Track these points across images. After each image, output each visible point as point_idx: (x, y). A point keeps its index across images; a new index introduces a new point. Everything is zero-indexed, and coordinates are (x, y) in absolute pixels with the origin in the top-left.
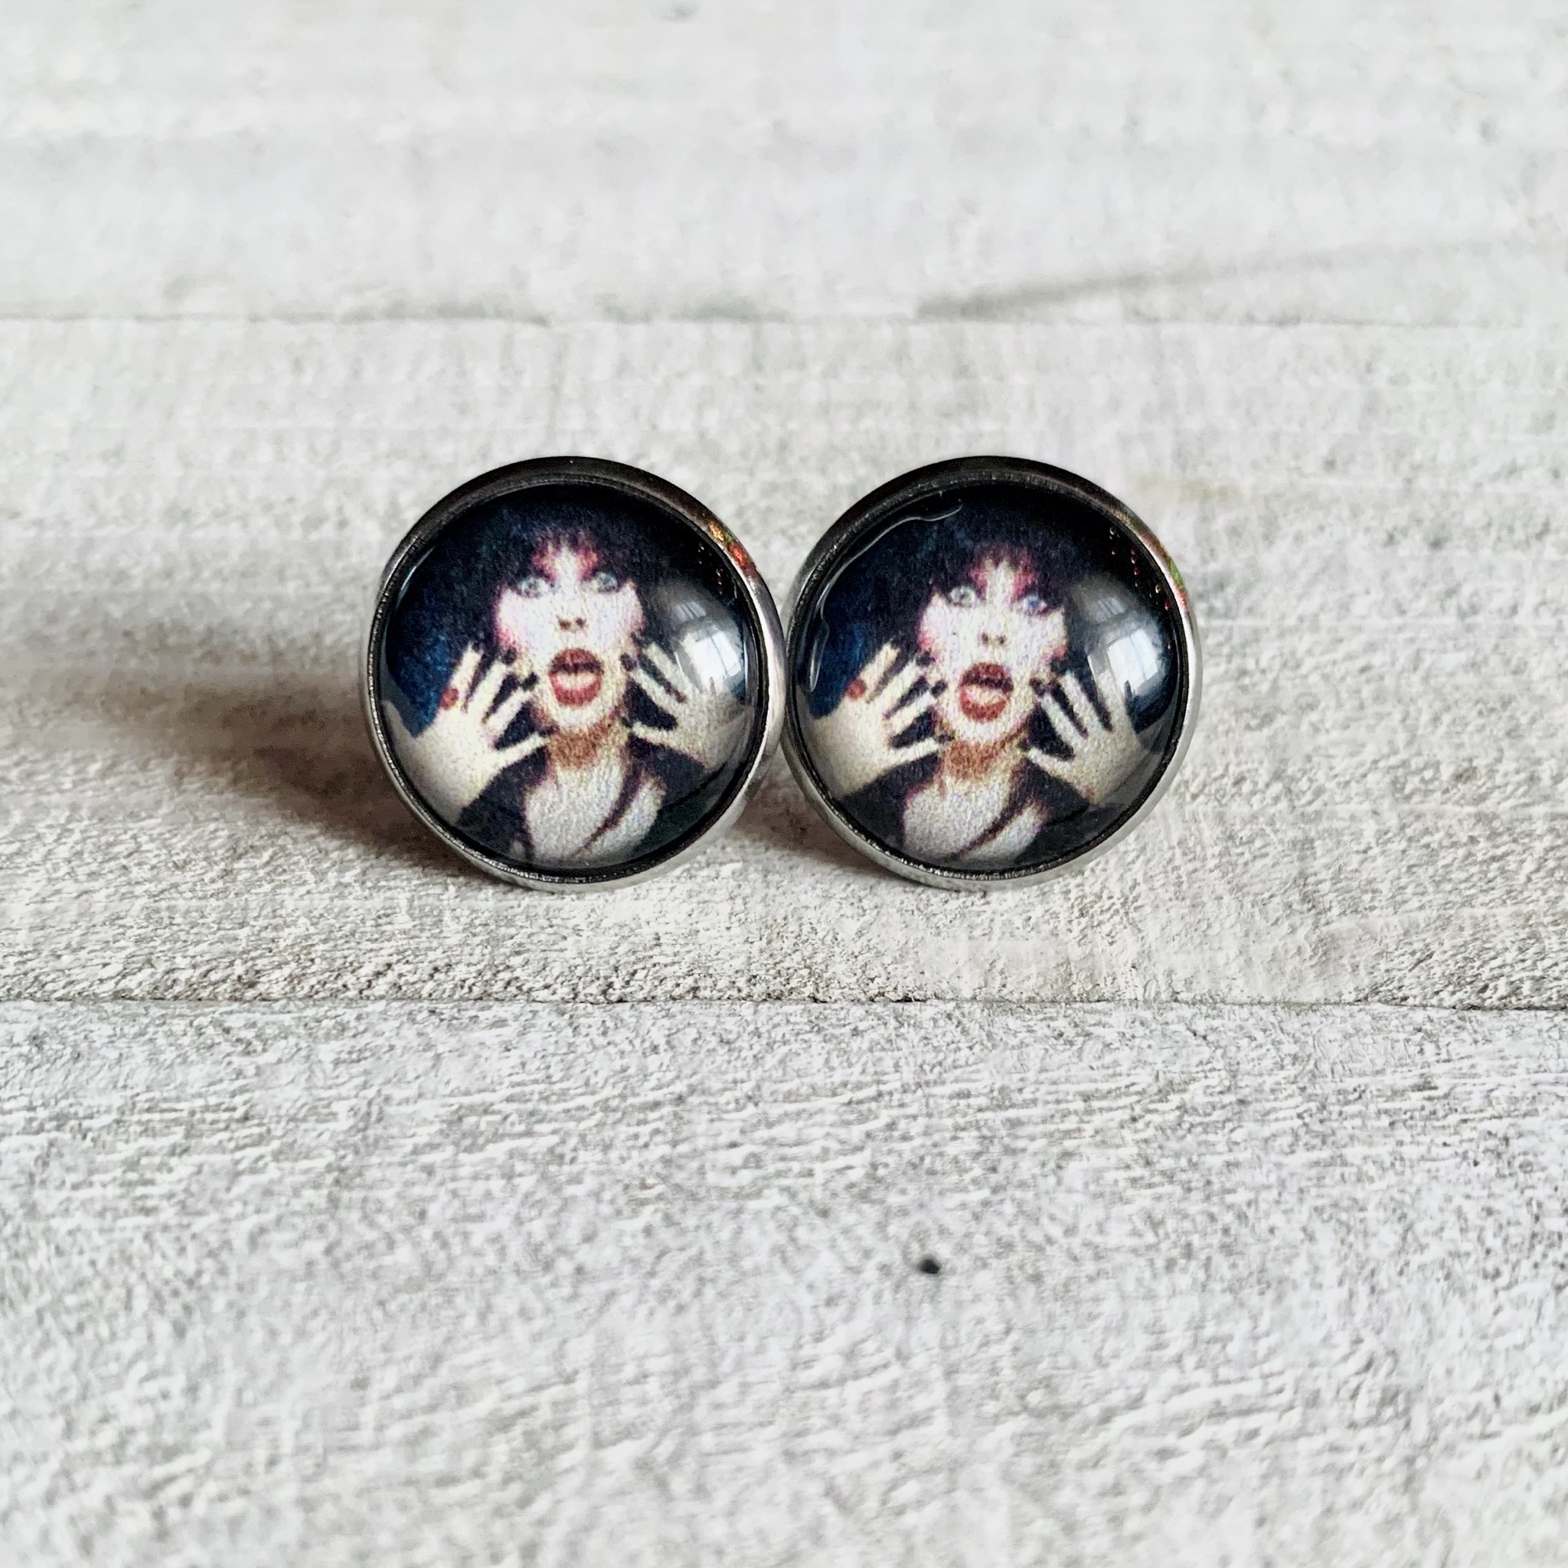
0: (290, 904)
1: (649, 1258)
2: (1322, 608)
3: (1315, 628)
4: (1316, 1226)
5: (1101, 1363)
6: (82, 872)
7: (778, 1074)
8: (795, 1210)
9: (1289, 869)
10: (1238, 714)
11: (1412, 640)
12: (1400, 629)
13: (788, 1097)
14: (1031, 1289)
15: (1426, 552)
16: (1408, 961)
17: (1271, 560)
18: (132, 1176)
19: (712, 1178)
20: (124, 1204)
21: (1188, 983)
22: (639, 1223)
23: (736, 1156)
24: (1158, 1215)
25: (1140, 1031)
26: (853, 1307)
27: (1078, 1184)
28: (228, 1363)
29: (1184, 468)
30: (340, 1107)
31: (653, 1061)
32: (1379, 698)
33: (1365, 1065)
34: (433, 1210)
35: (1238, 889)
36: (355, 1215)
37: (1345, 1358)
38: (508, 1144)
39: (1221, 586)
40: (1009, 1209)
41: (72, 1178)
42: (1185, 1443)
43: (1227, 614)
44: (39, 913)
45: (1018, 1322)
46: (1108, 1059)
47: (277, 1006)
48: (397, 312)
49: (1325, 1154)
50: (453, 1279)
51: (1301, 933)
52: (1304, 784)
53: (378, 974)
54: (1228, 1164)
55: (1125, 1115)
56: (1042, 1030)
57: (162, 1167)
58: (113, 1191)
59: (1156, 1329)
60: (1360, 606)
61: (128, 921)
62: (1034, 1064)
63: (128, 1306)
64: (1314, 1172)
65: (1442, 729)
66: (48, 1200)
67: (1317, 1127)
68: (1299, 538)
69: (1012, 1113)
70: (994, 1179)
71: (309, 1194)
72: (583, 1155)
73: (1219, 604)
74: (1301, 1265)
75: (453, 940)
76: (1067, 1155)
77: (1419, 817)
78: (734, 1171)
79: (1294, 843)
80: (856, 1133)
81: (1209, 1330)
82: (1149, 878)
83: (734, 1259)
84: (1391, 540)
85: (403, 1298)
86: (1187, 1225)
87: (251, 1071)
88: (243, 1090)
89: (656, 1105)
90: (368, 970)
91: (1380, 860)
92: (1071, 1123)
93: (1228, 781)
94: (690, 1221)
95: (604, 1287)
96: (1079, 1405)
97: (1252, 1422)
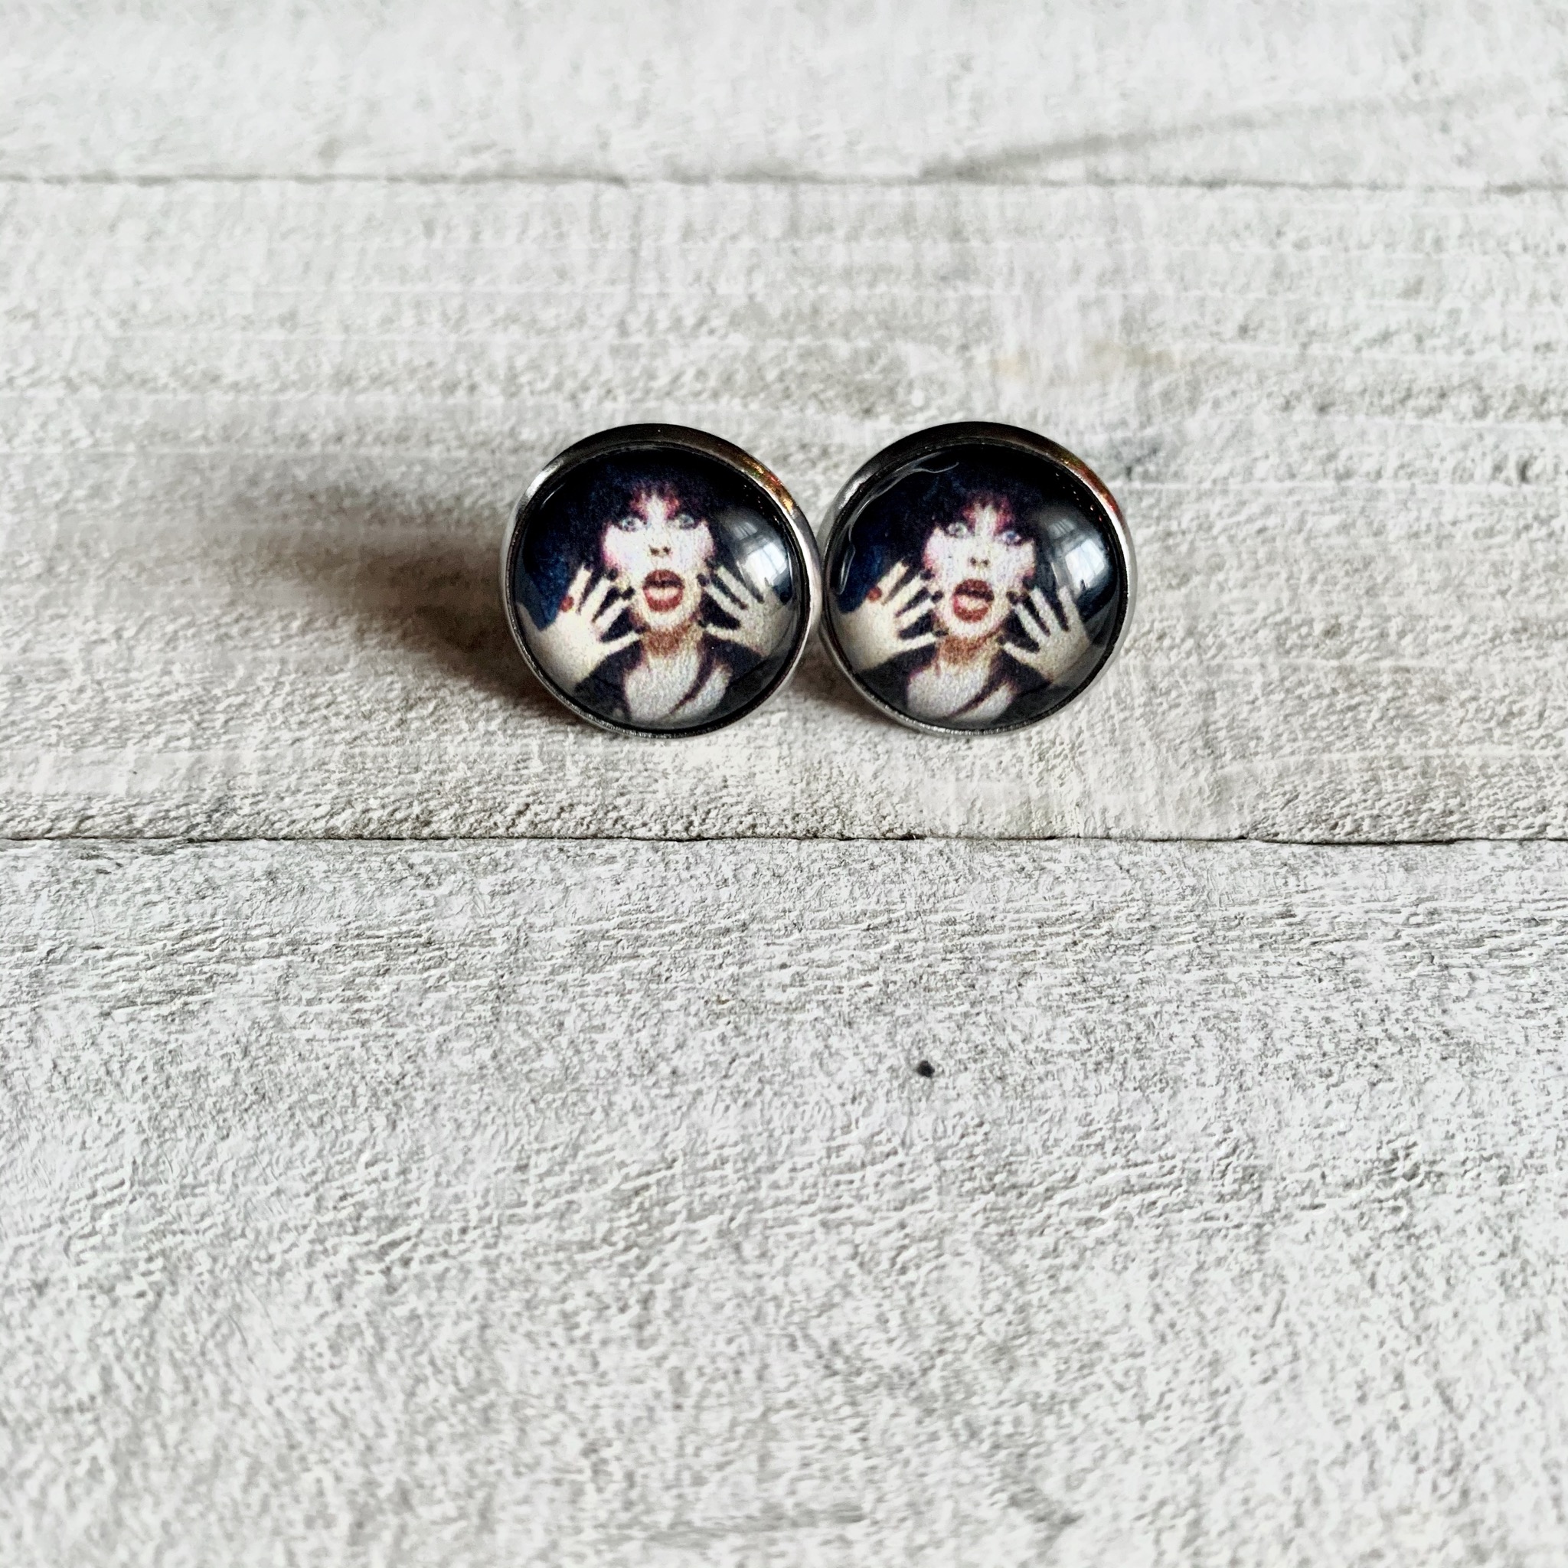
0: (451, 750)
1: (724, 1061)
2: (1231, 473)
3: (1225, 492)
4: (1203, 1034)
5: (1047, 1150)
6: (294, 720)
7: (815, 904)
8: (829, 1022)
9: (1196, 719)
10: (1162, 573)
11: (1299, 503)
12: (1291, 492)
13: (824, 924)
14: (998, 1087)
15: (1314, 417)
16: (1280, 801)
17: (1193, 426)
18: (349, 993)
19: (769, 994)
20: (345, 1017)
21: (1118, 819)
22: (716, 1032)
23: (785, 976)
24: (1090, 1025)
25: (1081, 865)
26: (870, 1104)
27: (1033, 1000)
28: (428, 1151)
29: (1129, 333)
30: (497, 933)
31: (724, 894)
32: (1271, 559)
33: (1243, 896)
34: (569, 1021)
35: (1157, 736)
36: (513, 1026)
37: (1219, 1144)
38: (620, 965)
39: (1154, 451)
40: (983, 1019)
41: (307, 995)
42: (1105, 1214)
43: (1157, 478)
44: (264, 758)
45: (988, 1117)
46: (1057, 890)
47: (447, 844)
48: (506, 175)
49: (1213, 972)
50: (584, 1080)
51: (1203, 775)
52: (1210, 640)
53: (520, 813)
54: (1142, 981)
55: (1067, 939)
56: (1009, 865)
57: (371, 985)
58: (336, 1006)
59: (1086, 1120)
60: (1261, 469)
61: (331, 767)
62: (1003, 895)
63: (354, 1105)
64: (1202, 989)
65: (1317, 588)
66: (291, 1013)
67: (1207, 949)
68: (1217, 404)
69: (986, 938)
70: (973, 994)
71: (479, 1009)
72: (676, 975)
73: (1152, 468)
74: (1190, 1067)
75: (574, 782)
76: (1025, 974)
77: (1296, 669)
78: (784, 988)
79: (1200, 694)
80: (872, 956)
81: (1124, 1121)
82: (1091, 727)
83: (785, 1063)
84: (1287, 407)
85: (550, 1097)
86: (1111, 1033)
87: (430, 902)
88: (426, 918)
89: (728, 931)
90: (512, 810)
91: (1264, 710)
92: (1029, 947)
93: (1153, 636)
94: (753, 1032)
95: (693, 1087)
96: (1030, 1185)
97: (1153, 1195)
